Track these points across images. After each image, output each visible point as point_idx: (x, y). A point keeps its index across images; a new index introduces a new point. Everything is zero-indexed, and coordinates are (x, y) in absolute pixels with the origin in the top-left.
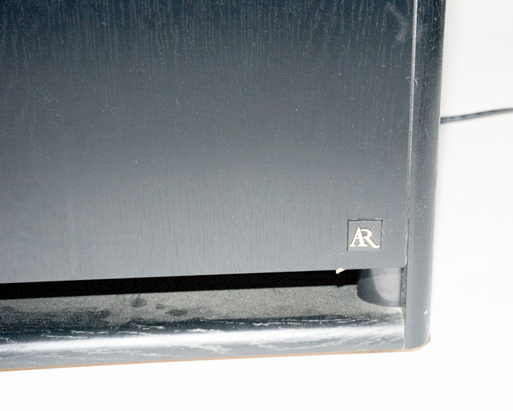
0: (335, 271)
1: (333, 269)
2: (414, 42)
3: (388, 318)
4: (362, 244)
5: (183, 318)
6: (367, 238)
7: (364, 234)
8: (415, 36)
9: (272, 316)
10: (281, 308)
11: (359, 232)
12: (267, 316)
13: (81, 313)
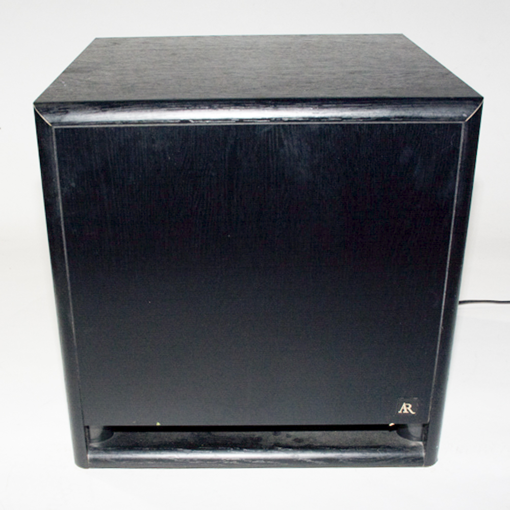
0: (388, 425)
1: (387, 423)
2: (443, 308)
3: (415, 449)
4: (406, 411)
5: (301, 444)
6: (409, 408)
7: (407, 406)
8: (443, 304)
9: (351, 445)
10: (355, 440)
11: (404, 405)
12: (347, 445)
13: (247, 438)
